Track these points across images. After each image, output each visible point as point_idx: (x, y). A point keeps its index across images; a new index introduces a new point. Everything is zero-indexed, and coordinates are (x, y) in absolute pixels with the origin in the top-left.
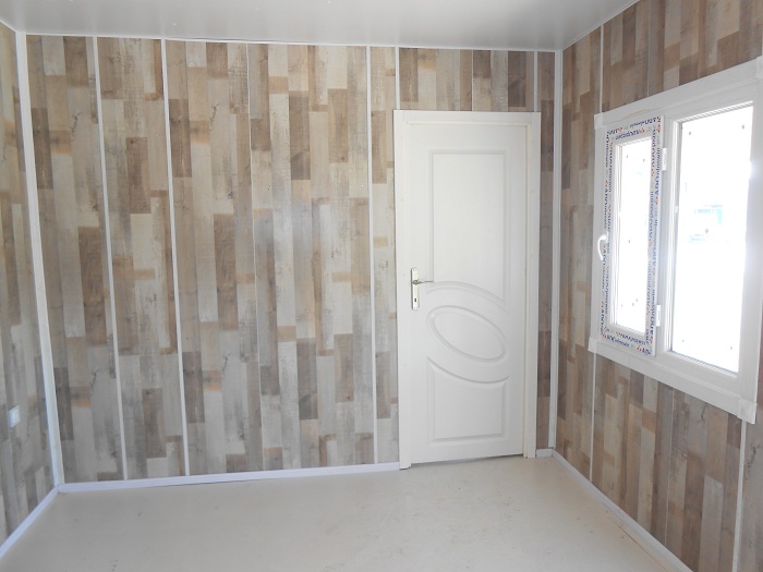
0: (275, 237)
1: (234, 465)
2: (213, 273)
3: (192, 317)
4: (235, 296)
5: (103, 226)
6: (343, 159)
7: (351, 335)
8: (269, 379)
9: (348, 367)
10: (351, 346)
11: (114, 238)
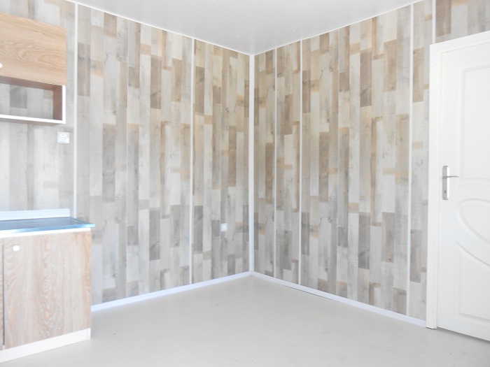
0: (350, 144)
1: (322, 286)
2: (318, 167)
3: (307, 192)
4: (328, 181)
5: (274, 143)
6: (392, 88)
7: (393, 214)
8: (342, 236)
9: (391, 237)
10: (394, 222)
11: (278, 148)
